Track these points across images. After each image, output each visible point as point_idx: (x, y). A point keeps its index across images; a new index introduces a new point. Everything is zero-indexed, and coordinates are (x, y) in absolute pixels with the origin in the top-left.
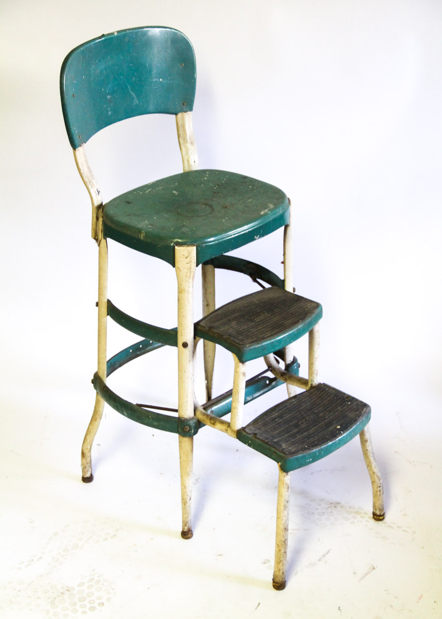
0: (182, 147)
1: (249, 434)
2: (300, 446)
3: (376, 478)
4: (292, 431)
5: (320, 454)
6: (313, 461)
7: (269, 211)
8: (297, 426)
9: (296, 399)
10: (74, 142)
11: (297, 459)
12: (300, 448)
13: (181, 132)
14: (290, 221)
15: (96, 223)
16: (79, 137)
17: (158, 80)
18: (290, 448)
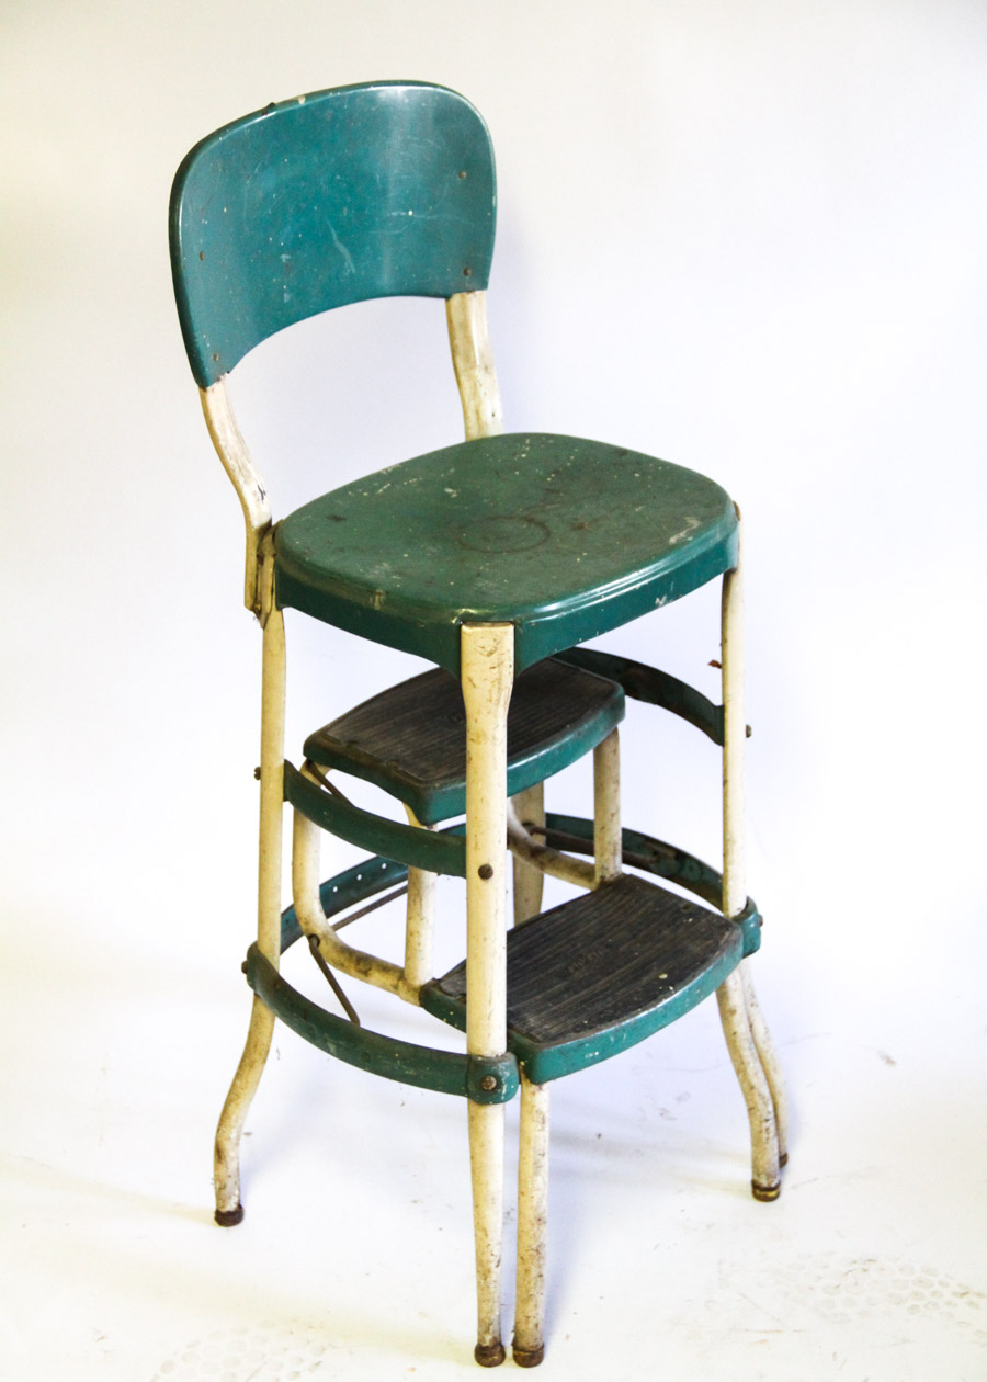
0: (462, 378)
1: (450, 995)
2: (571, 1023)
3: (757, 1099)
4: (550, 987)
5: (618, 1040)
6: (603, 1058)
7: (689, 534)
8: (564, 975)
9: (565, 911)
10: (204, 370)
11: (561, 1052)
12: (571, 1026)
13: (458, 342)
14: (738, 559)
15: (257, 569)
16: (215, 357)
17: (403, 214)
18: (547, 1026)
